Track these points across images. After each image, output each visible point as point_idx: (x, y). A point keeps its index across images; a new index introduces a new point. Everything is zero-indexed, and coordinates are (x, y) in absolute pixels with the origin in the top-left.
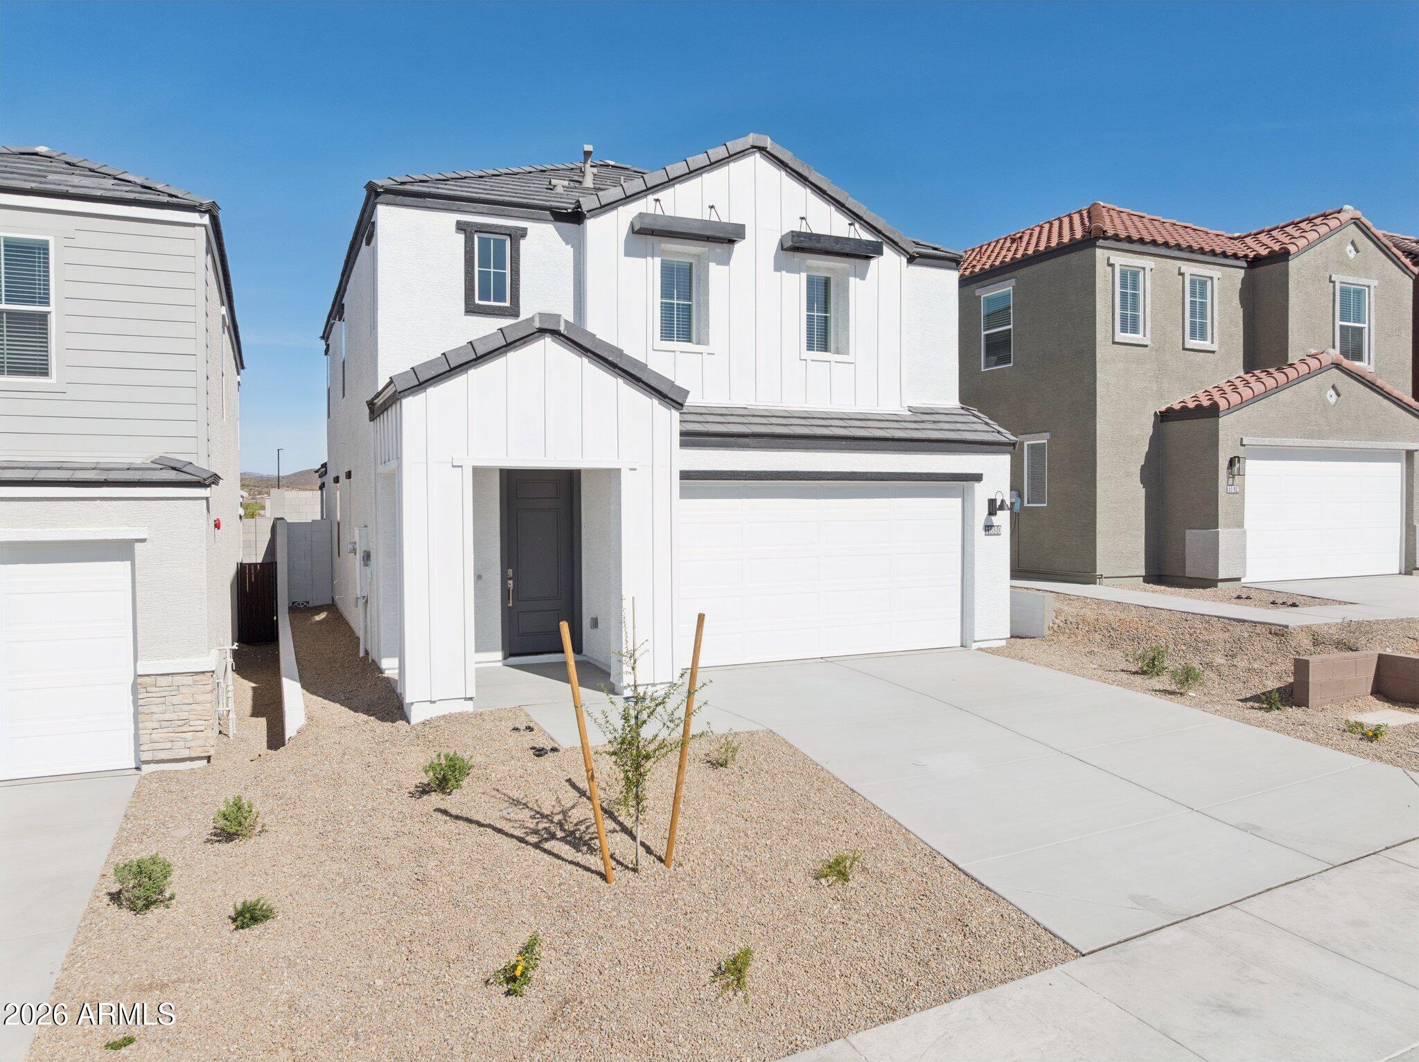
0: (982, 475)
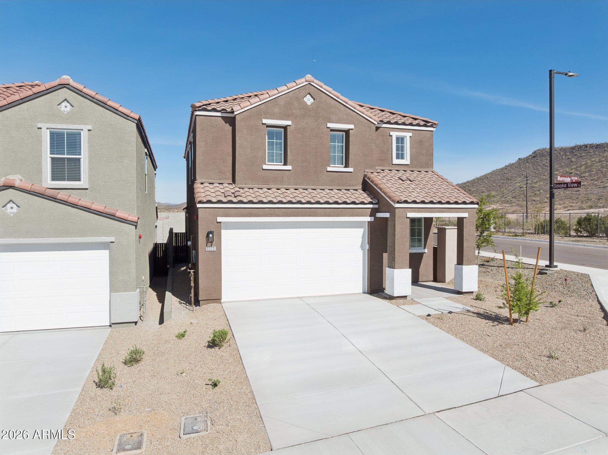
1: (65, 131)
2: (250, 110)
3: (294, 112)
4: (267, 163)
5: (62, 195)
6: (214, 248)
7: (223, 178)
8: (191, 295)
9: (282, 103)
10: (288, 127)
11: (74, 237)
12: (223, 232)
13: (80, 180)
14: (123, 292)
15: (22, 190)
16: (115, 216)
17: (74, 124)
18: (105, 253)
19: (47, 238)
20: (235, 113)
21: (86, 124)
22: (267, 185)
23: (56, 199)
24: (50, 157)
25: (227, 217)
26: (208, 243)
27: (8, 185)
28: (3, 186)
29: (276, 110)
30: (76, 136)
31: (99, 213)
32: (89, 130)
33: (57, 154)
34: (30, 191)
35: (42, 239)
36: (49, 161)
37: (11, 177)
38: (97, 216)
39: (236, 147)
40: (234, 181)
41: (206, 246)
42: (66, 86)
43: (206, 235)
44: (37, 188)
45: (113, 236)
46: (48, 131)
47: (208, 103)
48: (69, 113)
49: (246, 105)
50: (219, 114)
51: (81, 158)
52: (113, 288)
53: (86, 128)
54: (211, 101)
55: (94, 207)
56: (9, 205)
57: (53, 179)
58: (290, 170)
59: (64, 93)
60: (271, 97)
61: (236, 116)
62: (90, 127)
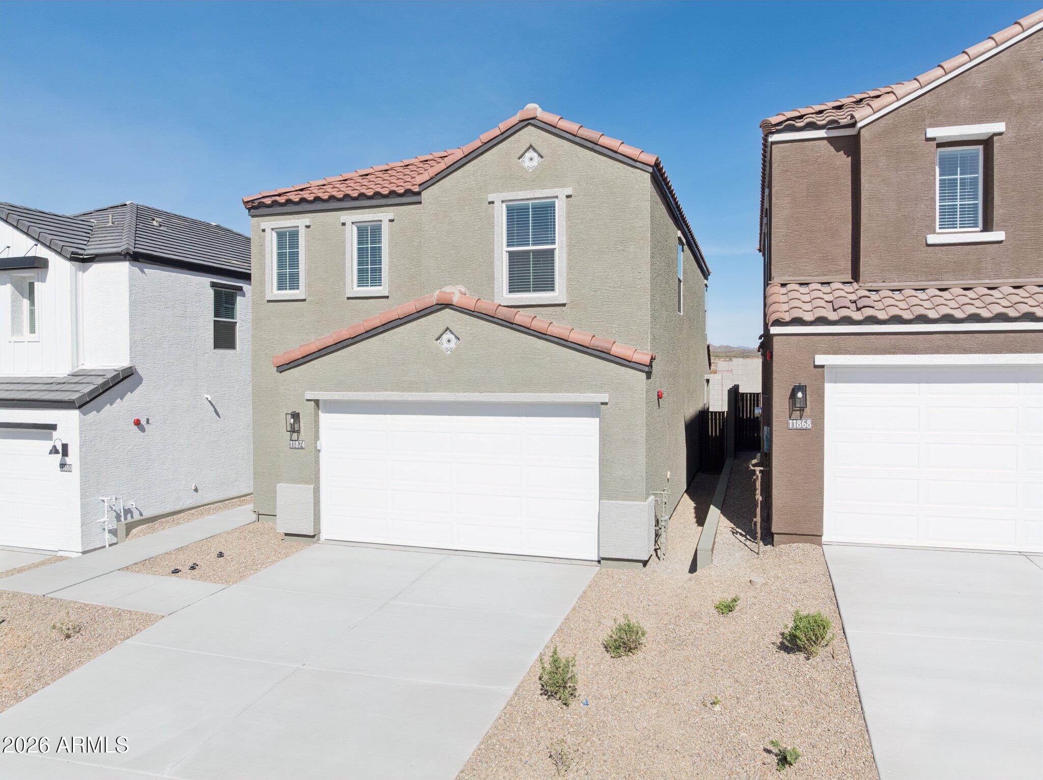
0: (56, 425)
1: (530, 202)
2: (896, 112)
3: (1013, 98)
4: (938, 230)
5: (522, 317)
6: (807, 423)
7: (830, 271)
8: (755, 520)
9: (980, 83)
10: (995, 138)
11: (541, 392)
12: (830, 389)
13: (553, 290)
14: (623, 500)
15: (463, 310)
16: (609, 354)
17: (545, 187)
18: (592, 424)
19: (498, 392)
20: (859, 125)
21: (564, 186)
22: (938, 280)
23: (512, 324)
24: (507, 252)
25: (841, 353)
26: (793, 410)
27: (443, 302)
28: (437, 304)
29: (964, 102)
30: (548, 210)
31: (582, 348)
32: (568, 197)
33: (518, 245)
34: (474, 312)
35: (490, 394)
36: (505, 257)
37: (448, 289)
38: (578, 353)
39: (862, 199)
40: (856, 276)
41: (790, 417)
42: (530, 121)
43: (789, 394)
44: (486, 305)
45: (605, 392)
46: (504, 205)
47: (799, 114)
48: (536, 169)
49: (887, 104)
50: (822, 133)
51: (555, 249)
52: (606, 491)
53: (562, 192)
54: (803, 111)
55: (574, 337)
56: (446, 336)
57: (512, 290)
58: (1001, 242)
59: (530, 134)
60: (950, 72)
61: (863, 131)
62: (569, 191)
